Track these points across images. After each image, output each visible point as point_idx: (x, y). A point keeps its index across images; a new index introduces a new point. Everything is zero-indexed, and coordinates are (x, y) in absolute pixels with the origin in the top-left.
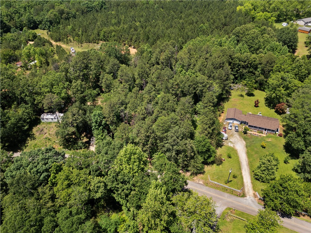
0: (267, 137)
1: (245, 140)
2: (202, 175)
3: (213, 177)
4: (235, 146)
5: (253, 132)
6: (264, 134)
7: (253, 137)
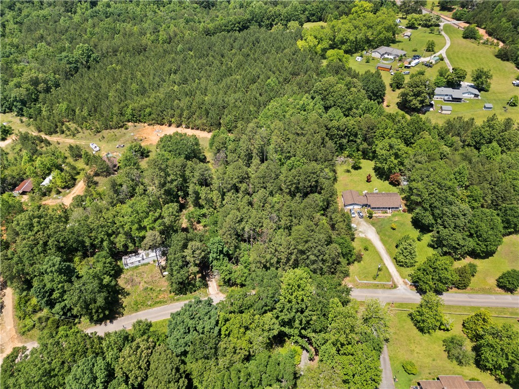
0: (393, 215)
1: (374, 226)
2: (348, 278)
3: (360, 277)
4: (367, 235)
5: (377, 214)
6: (389, 213)
7: (380, 220)
